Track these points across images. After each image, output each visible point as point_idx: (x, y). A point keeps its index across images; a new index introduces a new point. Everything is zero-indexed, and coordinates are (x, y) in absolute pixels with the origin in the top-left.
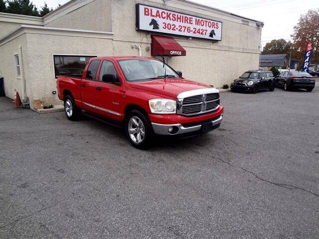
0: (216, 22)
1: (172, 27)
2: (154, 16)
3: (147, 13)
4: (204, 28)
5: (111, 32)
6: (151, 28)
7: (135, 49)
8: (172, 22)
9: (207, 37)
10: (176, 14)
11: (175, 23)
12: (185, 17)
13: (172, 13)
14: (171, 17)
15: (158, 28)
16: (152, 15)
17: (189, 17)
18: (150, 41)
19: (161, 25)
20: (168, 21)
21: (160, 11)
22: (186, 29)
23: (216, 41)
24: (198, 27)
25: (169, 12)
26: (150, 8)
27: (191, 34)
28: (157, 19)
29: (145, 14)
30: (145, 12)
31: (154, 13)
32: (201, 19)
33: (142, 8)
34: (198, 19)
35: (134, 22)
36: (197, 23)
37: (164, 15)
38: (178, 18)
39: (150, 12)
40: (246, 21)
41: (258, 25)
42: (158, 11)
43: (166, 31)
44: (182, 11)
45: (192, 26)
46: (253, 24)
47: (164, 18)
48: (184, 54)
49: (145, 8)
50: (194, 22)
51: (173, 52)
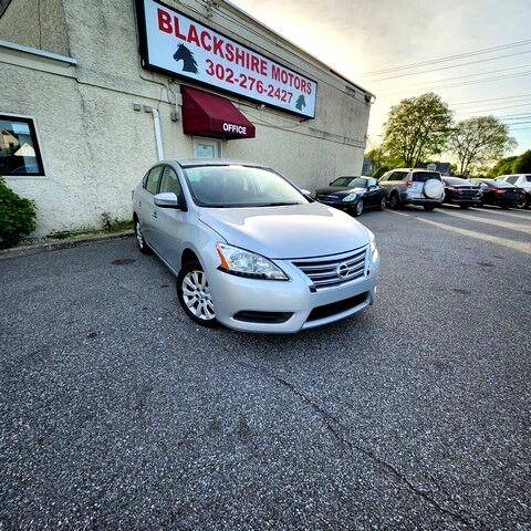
0: (307, 81)
1: (227, 74)
2: (184, 38)
3: (166, 26)
4: (287, 87)
5: (70, 56)
6: (177, 67)
7: (142, 115)
8: (225, 63)
9: (292, 107)
10: (235, 45)
11: (232, 65)
12: (254, 58)
13: (226, 41)
14: (225, 52)
15: (195, 70)
16: (178, 35)
17: (260, 57)
18: (178, 98)
19: (202, 66)
20: (217, 59)
21: (200, 29)
22: (255, 85)
23: (305, 118)
24: (278, 84)
25: (219, 38)
26: (172, 14)
27: (264, 98)
28: (191, 46)
29: (161, 28)
30: (161, 21)
31: (184, 31)
32: (282, 69)
33: (151, 7)
34: (276, 65)
35: (133, 45)
36: (276, 74)
37: (209, 42)
38: (238, 56)
39: (172, 24)
40: (352, 88)
41: (368, 98)
42: (192, 28)
43: (214, 81)
44: (248, 44)
45: (267, 81)
46: (361, 97)
47: (208, 49)
48: (251, 133)
49: (160, 13)
50: (269, 71)
51: (228, 127)
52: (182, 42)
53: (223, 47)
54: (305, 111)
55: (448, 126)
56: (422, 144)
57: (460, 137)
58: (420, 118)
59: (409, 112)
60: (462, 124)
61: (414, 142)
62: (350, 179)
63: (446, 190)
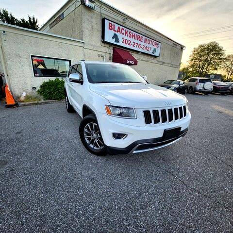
0: (157, 43)
1: (129, 42)
2: (116, 31)
3: (111, 28)
4: (150, 46)
5: (82, 40)
6: (113, 41)
7: (100, 57)
8: (128, 39)
9: (151, 53)
10: (132, 32)
11: (131, 39)
12: (138, 36)
13: (129, 31)
14: (128, 34)
15: (118, 42)
16: (114, 30)
17: (140, 35)
18: (112, 52)
19: (121, 40)
20: (126, 37)
21: (121, 27)
22: (138, 46)
23: (156, 57)
24: (146, 45)
25: (127, 30)
26: (113, 23)
27: (141, 50)
28: (118, 34)
29: (109, 29)
30: (110, 26)
31: (116, 29)
32: (148, 39)
33: (107, 23)
34: (146, 38)
35: (100, 35)
36: (146, 41)
37: (124, 32)
38: (133, 36)
39: (113, 27)
40: (175, 44)
41: (182, 48)
42: (119, 27)
43: (124, 45)
44: (136, 31)
45: (142, 44)
46: (179, 47)
47: (123, 34)
48: (136, 63)
49: (110, 23)
50: (143, 40)
51: (128, 62)
52: (115, 32)
53: (128, 33)
54: (156, 54)
55: (222, 57)
56: (208, 66)
57: (227, 62)
58: (208, 53)
59: (202, 51)
60: (229, 56)
61: (204, 65)
62: (172, 81)
63: (214, 87)
